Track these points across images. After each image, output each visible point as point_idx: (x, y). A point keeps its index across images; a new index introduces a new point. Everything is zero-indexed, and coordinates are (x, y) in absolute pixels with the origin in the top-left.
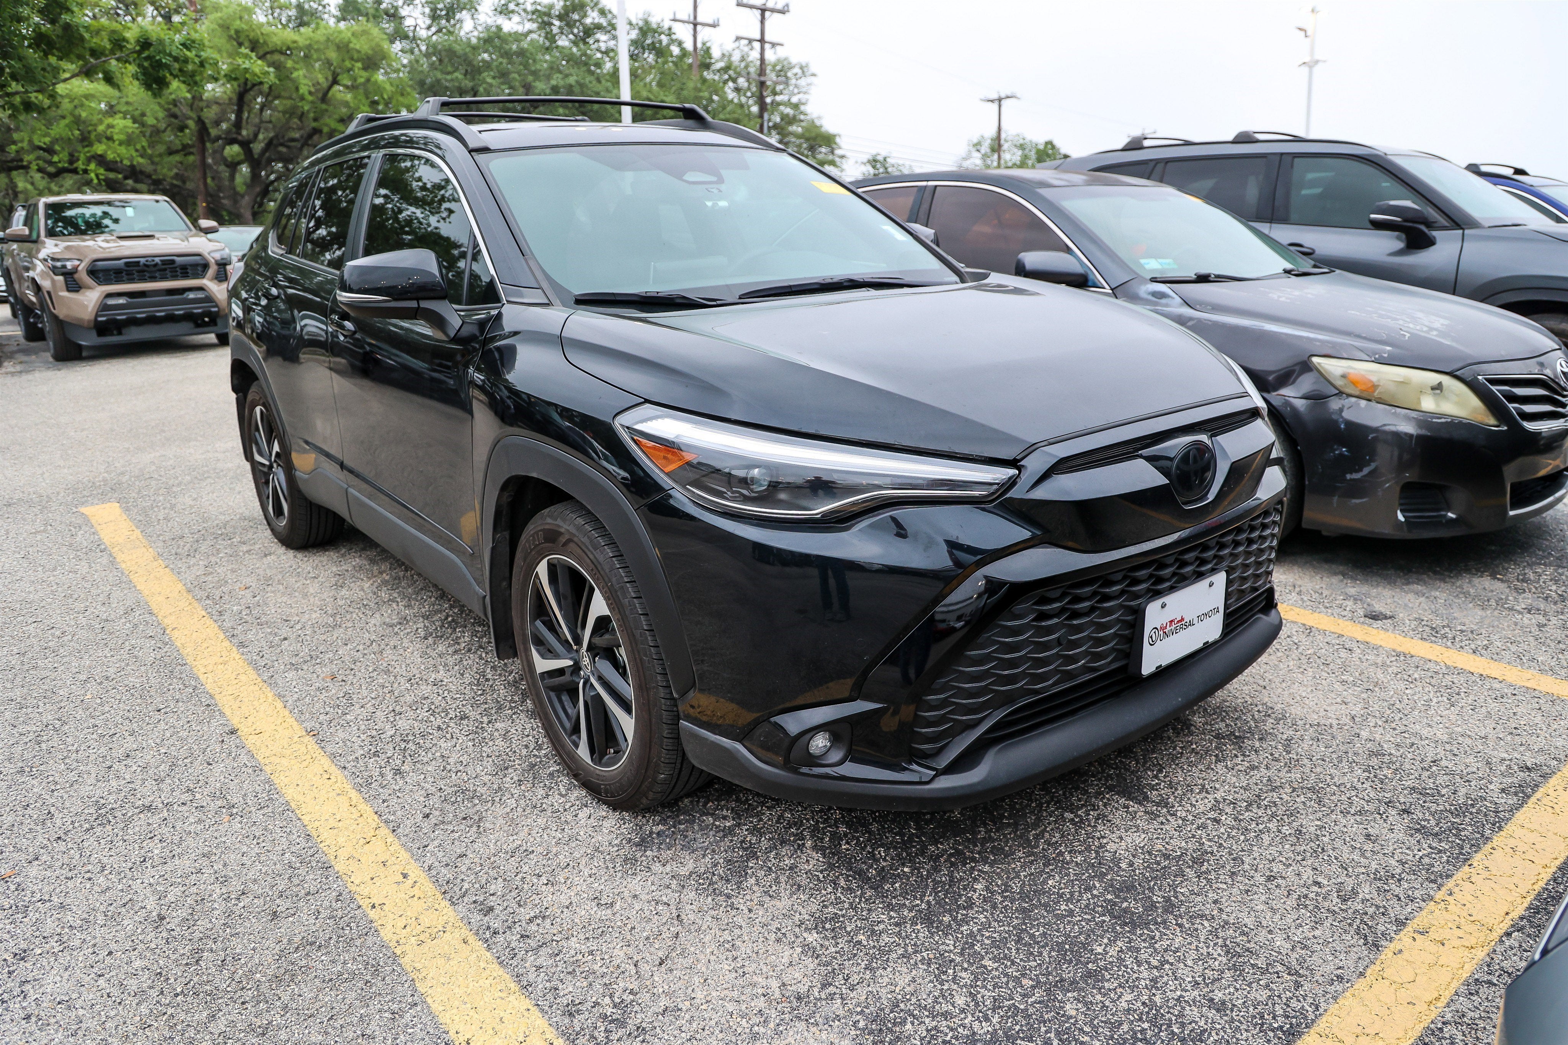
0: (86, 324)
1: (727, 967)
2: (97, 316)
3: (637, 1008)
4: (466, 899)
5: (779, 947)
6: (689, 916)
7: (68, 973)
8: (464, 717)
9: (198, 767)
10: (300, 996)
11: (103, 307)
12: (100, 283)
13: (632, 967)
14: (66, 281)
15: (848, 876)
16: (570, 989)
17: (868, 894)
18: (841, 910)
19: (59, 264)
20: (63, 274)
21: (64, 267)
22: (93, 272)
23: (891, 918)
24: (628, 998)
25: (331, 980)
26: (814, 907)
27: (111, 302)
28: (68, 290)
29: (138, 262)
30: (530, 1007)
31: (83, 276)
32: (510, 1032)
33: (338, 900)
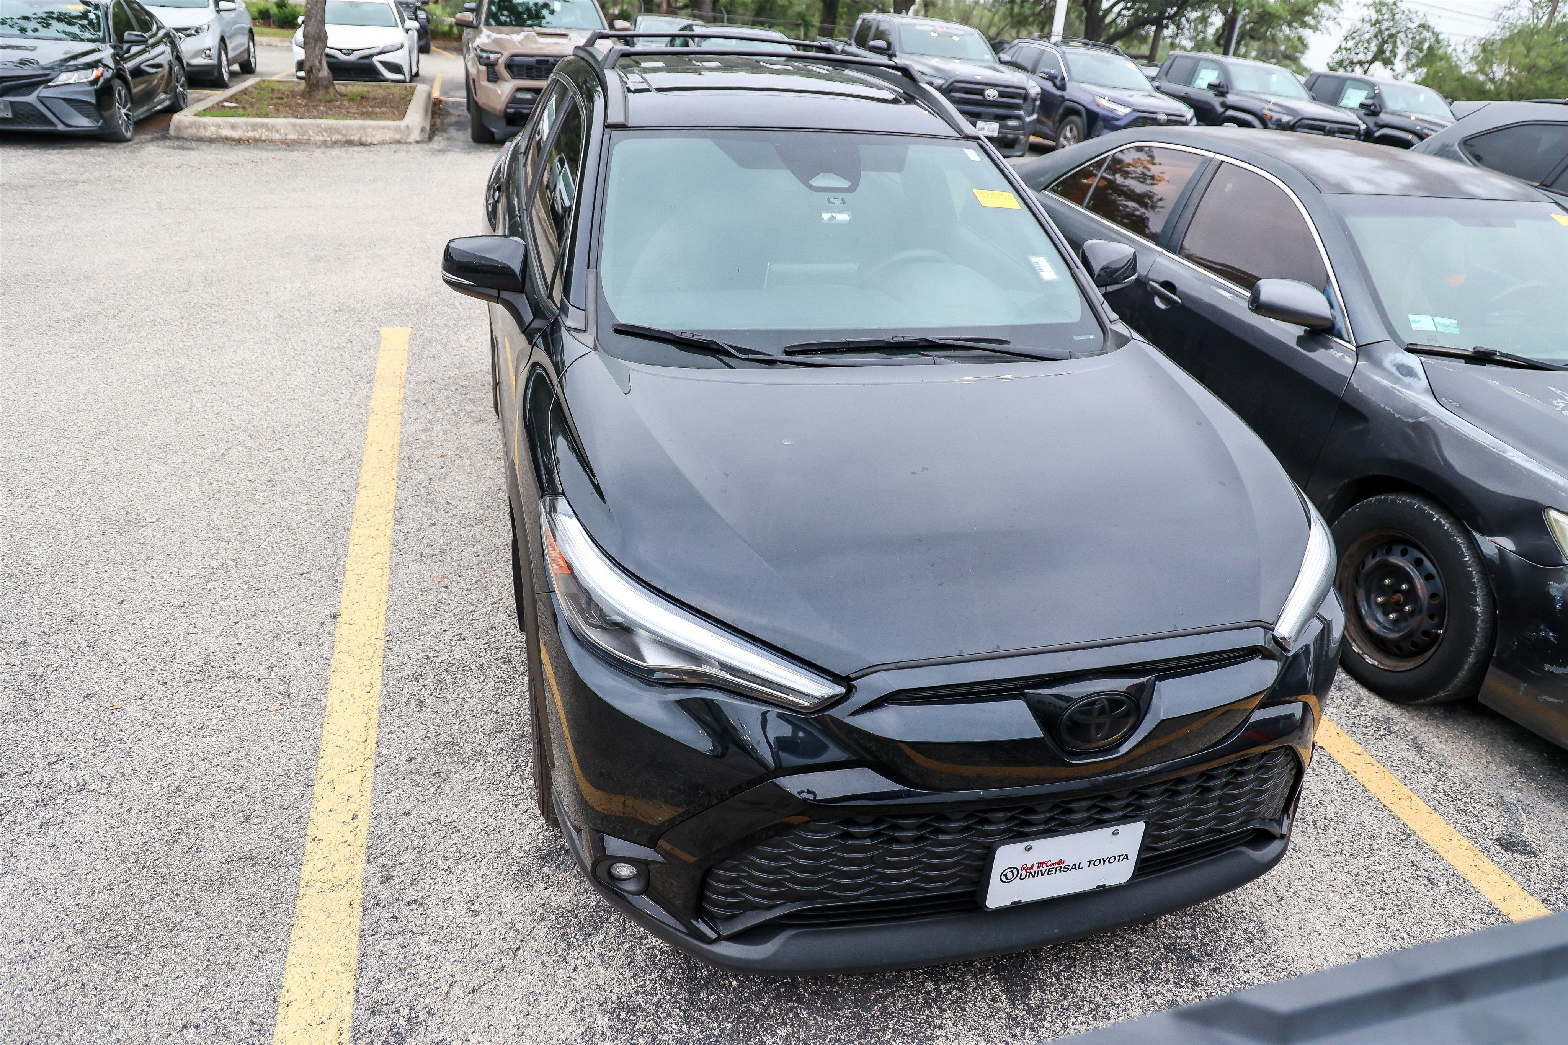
0: (498, 113)
1: (514, 1020)
2: (507, 107)
3: (422, 1030)
4: (380, 860)
5: (569, 1019)
6: (525, 954)
7: (96, 816)
8: (507, 662)
9: (293, 644)
10: (214, 905)
11: (513, 100)
12: (514, 76)
13: (447, 986)
14: (488, 71)
15: (681, 968)
16: (392, 986)
17: (682, 996)
18: (646, 1003)
19: (484, 55)
20: (487, 65)
21: (488, 58)
22: (509, 66)
23: (681, 1031)
24: (423, 1016)
25: (243, 899)
26: (625, 989)
27: (520, 96)
28: (489, 80)
29: (548, 61)
30: (351, 991)
31: (501, 69)
32: (320, 1010)
33: (296, 822)
